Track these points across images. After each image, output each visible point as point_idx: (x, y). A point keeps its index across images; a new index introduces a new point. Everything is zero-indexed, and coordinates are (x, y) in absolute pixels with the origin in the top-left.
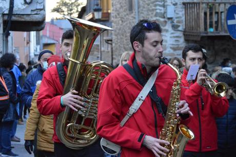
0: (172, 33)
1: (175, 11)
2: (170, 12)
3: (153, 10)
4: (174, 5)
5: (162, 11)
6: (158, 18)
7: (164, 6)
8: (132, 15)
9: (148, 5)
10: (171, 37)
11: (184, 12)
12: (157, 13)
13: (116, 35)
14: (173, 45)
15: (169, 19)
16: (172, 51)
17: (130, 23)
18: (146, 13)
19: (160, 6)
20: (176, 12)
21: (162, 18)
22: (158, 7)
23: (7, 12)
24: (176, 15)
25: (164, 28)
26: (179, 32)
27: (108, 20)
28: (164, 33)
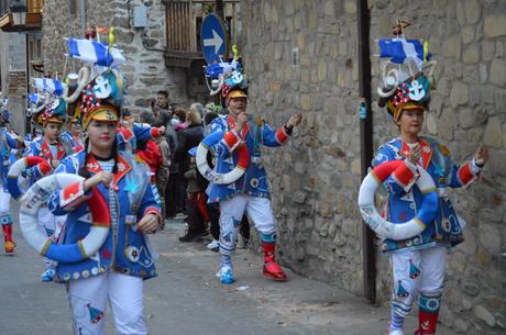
0: (144, 55)
1: (148, 16)
2: (140, 19)
3: (110, 14)
4: (146, 4)
5: (126, 16)
6: (118, 28)
7: (128, 7)
8: (76, 21)
9: (102, 4)
10: (141, 62)
11: (164, 17)
12: (116, 18)
13: (49, 57)
14: (144, 75)
15: (137, 29)
16: (143, 86)
19: (121, 6)
20: (151, 17)
21: (126, 27)
22: (119, 9)
24: (150, 23)
25: (129, 46)
26: (155, 53)
27: (39, 28)
28: (130, 55)
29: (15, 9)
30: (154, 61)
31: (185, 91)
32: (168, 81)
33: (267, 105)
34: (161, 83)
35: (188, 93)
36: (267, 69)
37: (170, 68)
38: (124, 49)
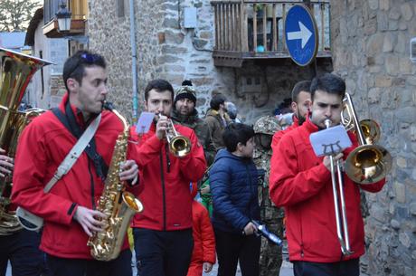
0: (193, 55)
1: (198, 17)
2: (190, 20)
3: (160, 15)
4: (196, 5)
5: (176, 18)
6: (168, 29)
7: (179, 8)
8: (124, 24)
9: (152, 6)
10: (191, 62)
11: (213, 18)
12: (167, 19)
14: (195, 75)
15: (188, 30)
17: (120, 37)
18: (147, 20)
19: (172, 7)
20: (200, 18)
21: (176, 28)
22: (169, 10)
24: (199, 24)
25: (180, 46)
26: (205, 53)
27: (82, 34)
28: (180, 56)
29: (61, 16)
30: (203, 61)
31: (233, 90)
32: (217, 81)
33: (370, 104)
34: (210, 83)
35: (236, 92)
36: (371, 62)
37: (219, 68)
38: (175, 50)
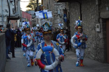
0: (60, 19)
2: (59, 13)
4: (60, 10)
7: (57, 11)
9: (53, 10)
11: (63, 12)
12: (55, 13)
15: (59, 14)
22: (55, 11)
23: (8, 16)
24: (61, 13)
28: (57, 19)
30: (62, 20)
36: (72, 22)
37: (64, 21)
38: (56, 18)
